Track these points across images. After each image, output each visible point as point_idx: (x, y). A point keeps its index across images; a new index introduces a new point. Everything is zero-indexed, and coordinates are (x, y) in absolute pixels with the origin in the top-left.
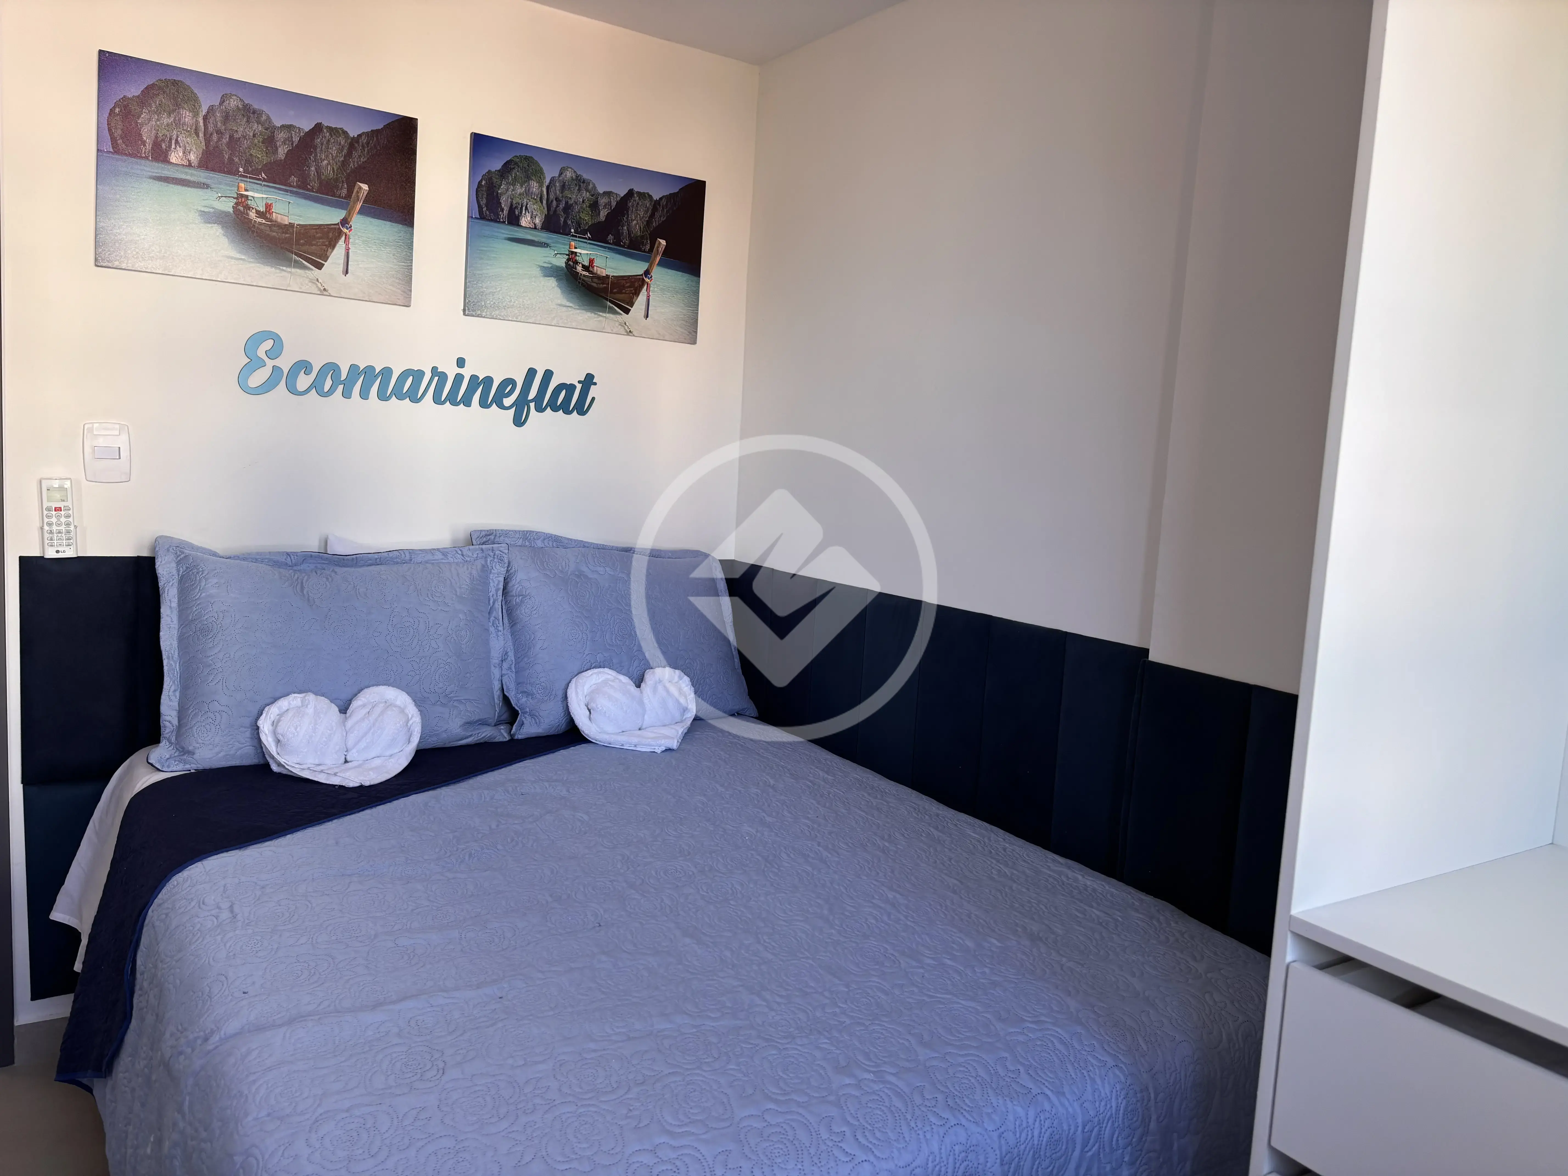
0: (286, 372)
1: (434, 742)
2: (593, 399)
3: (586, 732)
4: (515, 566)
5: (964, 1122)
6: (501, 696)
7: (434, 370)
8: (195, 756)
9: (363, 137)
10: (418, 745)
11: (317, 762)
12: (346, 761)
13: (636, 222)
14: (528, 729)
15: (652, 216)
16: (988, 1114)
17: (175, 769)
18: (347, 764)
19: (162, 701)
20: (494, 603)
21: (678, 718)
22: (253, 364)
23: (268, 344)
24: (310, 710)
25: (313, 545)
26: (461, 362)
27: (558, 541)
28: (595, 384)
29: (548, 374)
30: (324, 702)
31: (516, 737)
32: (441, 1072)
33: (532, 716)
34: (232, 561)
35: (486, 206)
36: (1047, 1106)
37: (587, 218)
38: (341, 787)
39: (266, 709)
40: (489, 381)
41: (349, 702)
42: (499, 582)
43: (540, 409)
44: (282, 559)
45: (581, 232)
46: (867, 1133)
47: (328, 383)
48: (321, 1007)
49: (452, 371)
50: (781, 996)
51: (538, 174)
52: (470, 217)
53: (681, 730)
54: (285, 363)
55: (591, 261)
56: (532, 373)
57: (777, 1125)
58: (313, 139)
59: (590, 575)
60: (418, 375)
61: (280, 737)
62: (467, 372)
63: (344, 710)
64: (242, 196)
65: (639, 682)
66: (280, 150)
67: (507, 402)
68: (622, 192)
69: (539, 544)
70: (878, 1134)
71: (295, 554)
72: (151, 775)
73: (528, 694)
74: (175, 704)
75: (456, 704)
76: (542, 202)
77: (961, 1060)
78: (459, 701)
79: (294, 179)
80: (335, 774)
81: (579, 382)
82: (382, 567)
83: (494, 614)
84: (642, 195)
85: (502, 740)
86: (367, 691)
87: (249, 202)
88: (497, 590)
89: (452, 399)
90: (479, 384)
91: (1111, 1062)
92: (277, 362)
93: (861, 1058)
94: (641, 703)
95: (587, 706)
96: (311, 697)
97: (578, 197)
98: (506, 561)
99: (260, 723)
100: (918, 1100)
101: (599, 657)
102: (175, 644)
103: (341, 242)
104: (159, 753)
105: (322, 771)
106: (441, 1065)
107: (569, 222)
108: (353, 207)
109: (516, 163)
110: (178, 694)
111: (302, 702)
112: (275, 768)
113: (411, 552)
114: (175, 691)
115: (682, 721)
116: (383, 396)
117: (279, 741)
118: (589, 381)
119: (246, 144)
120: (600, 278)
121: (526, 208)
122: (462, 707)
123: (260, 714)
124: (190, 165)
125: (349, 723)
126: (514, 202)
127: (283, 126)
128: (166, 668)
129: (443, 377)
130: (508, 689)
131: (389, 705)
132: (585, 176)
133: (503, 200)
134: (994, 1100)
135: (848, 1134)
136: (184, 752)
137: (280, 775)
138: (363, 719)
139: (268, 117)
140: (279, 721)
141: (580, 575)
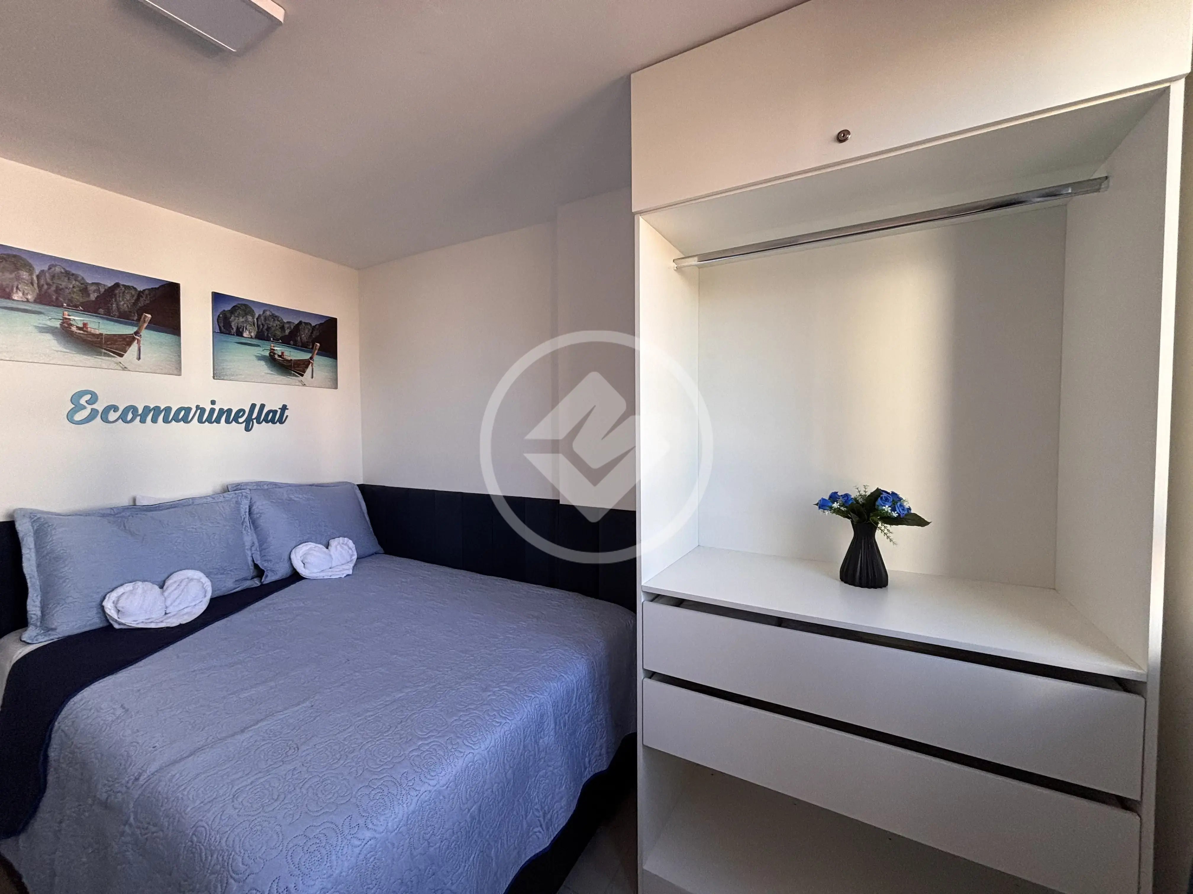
0: (100, 412)
1: (218, 593)
2: (287, 416)
3: (303, 574)
4: (254, 500)
5: (537, 695)
6: (253, 564)
7: (198, 407)
8: (57, 631)
9: (146, 291)
10: (211, 596)
11: (147, 617)
12: (166, 614)
13: (304, 335)
14: (270, 578)
15: (312, 333)
16: (545, 690)
17: (43, 641)
18: (167, 615)
19: (28, 603)
20: (244, 519)
21: (349, 560)
22: (78, 408)
23: (88, 397)
24: (140, 591)
25: (124, 501)
26: (213, 402)
27: (275, 485)
28: (288, 409)
29: (263, 406)
30: (149, 585)
31: (264, 583)
32: (296, 749)
33: (273, 571)
34: (73, 517)
35: (223, 326)
36: (564, 680)
37: (279, 333)
38: (168, 628)
39: (108, 595)
40: (230, 411)
41: (164, 582)
42: (246, 508)
43: (259, 422)
44: (109, 512)
45: (276, 340)
46: (504, 712)
47: (130, 416)
48: (209, 741)
49: (208, 407)
50: (447, 668)
51: (252, 313)
52: (214, 332)
53: (351, 565)
54: (100, 406)
55: (283, 353)
56: (253, 406)
57: (467, 720)
58: (113, 291)
59: (296, 499)
60: (188, 410)
61: (120, 609)
62: (217, 407)
63: (162, 587)
64: (66, 319)
65: (327, 546)
66: (91, 295)
67: (241, 420)
68: (296, 322)
69: (266, 487)
70: (508, 711)
71: (117, 508)
72: (23, 648)
73: (267, 561)
74: (38, 603)
75: (229, 572)
76: (254, 325)
77: (529, 672)
78: (231, 571)
79: (101, 311)
80: (162, 622)
81: (279, 409)
82: (176, 509)
83: (245, 524)
84: (306, 324)
85: (256, 586)
86: (175, 575)
87: (71, 322)
88: (246, 512)
89: (209, 420)
90: (224, 413)
91: (580, 657)
92: (95, 406)
93: (490, 683)
94: (331, 556)
95: (302, 562)
96: (140, 583)
97: (275, 324)
98: (249, 497)
99: (104, 603)
100: (519, 693)
101: (305, 538)
102: (35, 569)
103: (135, 343)
104: (29, 634)
105: (151, 622)
106: (295, 746)
107: (270, 335)
108: (142, 326)
109: (239, 307)
110: (39, 597)
111: (133, 587)
112: (116, 626)
113: (193, 499)
114: (37, 596)
115: (351, 561)
116: (166, 421)
117: (119, 611)
118: (284, 408)
119: (67, 291)
120: (287, 360)
121: (246, 329)
122: (232, 573)
123: (104, 598)
124: (28, 301)
125: (166, 594)
126: (239, 325)
127: (93, 283)
128: (29, 585)
129: (203, 410)
130: (257, 561)
131: (191, 580)
132: (277, 314)
133: (233, 324)
134: (545, 684)
135: (496, 714)
136: (48, 630)
137: (121, 630)
138: (175, 589)
139: (83, 278)
140: (118, 600)
141: (291, 500)
